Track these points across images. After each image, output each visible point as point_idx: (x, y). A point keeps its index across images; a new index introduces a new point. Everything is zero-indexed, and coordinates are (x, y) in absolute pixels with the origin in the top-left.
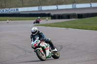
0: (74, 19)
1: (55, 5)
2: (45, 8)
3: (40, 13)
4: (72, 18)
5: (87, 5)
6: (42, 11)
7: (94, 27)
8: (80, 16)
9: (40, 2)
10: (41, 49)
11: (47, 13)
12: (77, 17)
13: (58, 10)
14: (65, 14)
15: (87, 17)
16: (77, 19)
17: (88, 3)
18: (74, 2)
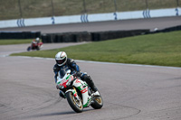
0: (84, 43)
1: (49, 16)
2: (29, 22)
3: (21, 31)
4: (80, 41)
5: (109, 17)
6: (25, 27)
7: (121, 58)
8: (96, 37)
9: (21, 12)
10: (74, 91)
11: (34, 31)
12: (90, 38)
13: (54, 25)
14: (67, 33)
15: (109, 38)
16: (91, 42)
17: (111, 12)
18: (84, 11)
